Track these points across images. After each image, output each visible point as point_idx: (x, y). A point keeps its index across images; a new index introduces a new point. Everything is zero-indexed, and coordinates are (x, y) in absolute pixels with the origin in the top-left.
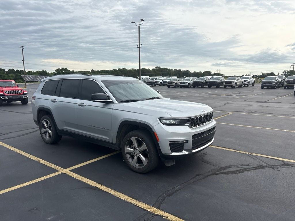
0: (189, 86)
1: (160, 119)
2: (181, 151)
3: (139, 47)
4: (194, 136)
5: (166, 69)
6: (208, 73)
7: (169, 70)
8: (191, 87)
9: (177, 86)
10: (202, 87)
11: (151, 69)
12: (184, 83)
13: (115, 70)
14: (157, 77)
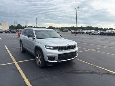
0: (98, 34)
1: (46, 46)
2: (54, 60)
3: (77, 18)
4: (59, 55)
5: (92, 27)
6: (111, 29)
7: (93, 27)
8: (99, 35)
9: (93, 34)
10: (104, 35)
11: (85, 27)
12: (96, 33)
13: (70, 27)
14: (86, 30)
